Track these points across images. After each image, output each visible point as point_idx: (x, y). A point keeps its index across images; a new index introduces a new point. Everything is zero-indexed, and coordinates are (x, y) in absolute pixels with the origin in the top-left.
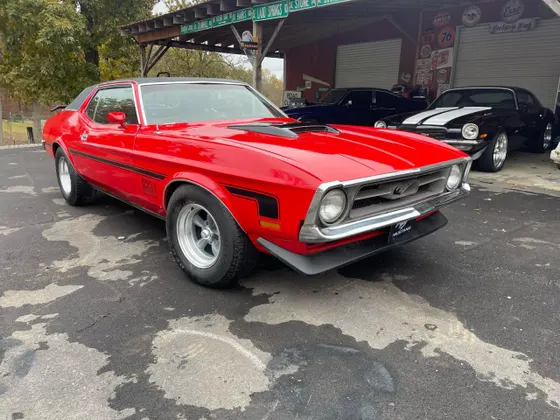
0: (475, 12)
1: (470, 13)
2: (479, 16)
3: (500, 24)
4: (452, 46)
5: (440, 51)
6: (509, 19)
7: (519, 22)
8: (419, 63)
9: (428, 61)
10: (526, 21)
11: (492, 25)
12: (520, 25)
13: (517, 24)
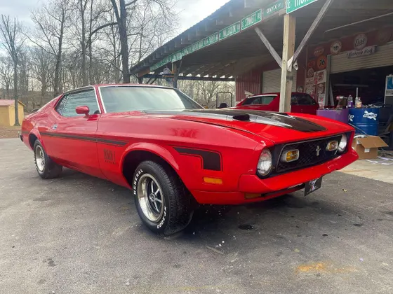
0: (338, 45)
1: (335, 45)
2: (340, 47)
3: (353, 51)
4: (325, 68)
5: (319, 72)
6: (359, 47)
7: (365, 49)
8: (307, 80)
9: (312, 79)
10: (369, 48)
11: (349, 52)
12: (366, 52)
13: (363, 50)
